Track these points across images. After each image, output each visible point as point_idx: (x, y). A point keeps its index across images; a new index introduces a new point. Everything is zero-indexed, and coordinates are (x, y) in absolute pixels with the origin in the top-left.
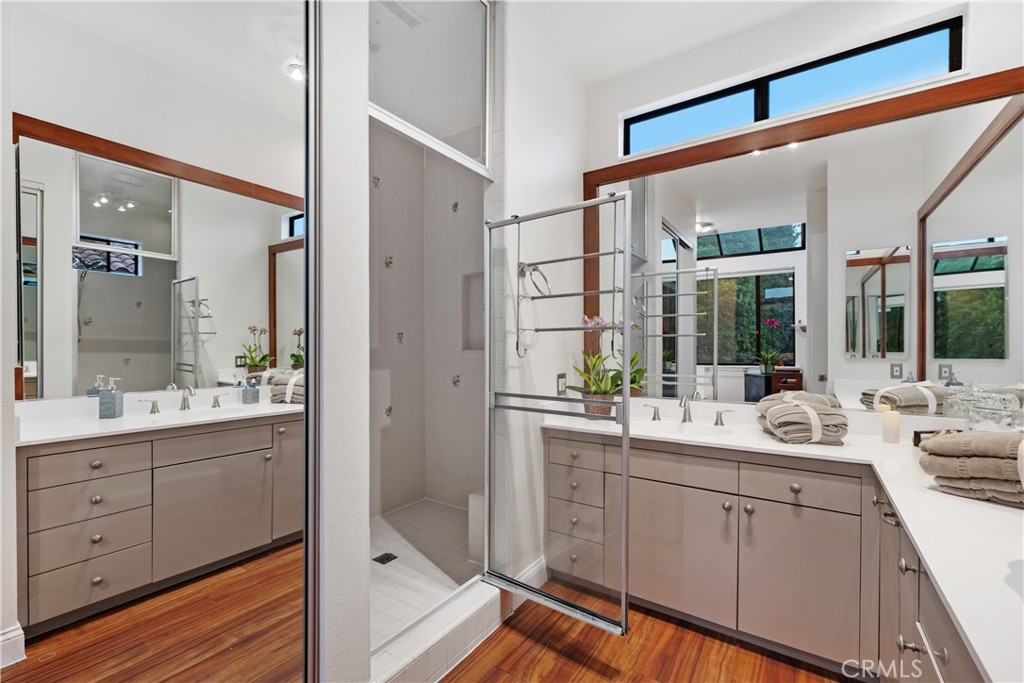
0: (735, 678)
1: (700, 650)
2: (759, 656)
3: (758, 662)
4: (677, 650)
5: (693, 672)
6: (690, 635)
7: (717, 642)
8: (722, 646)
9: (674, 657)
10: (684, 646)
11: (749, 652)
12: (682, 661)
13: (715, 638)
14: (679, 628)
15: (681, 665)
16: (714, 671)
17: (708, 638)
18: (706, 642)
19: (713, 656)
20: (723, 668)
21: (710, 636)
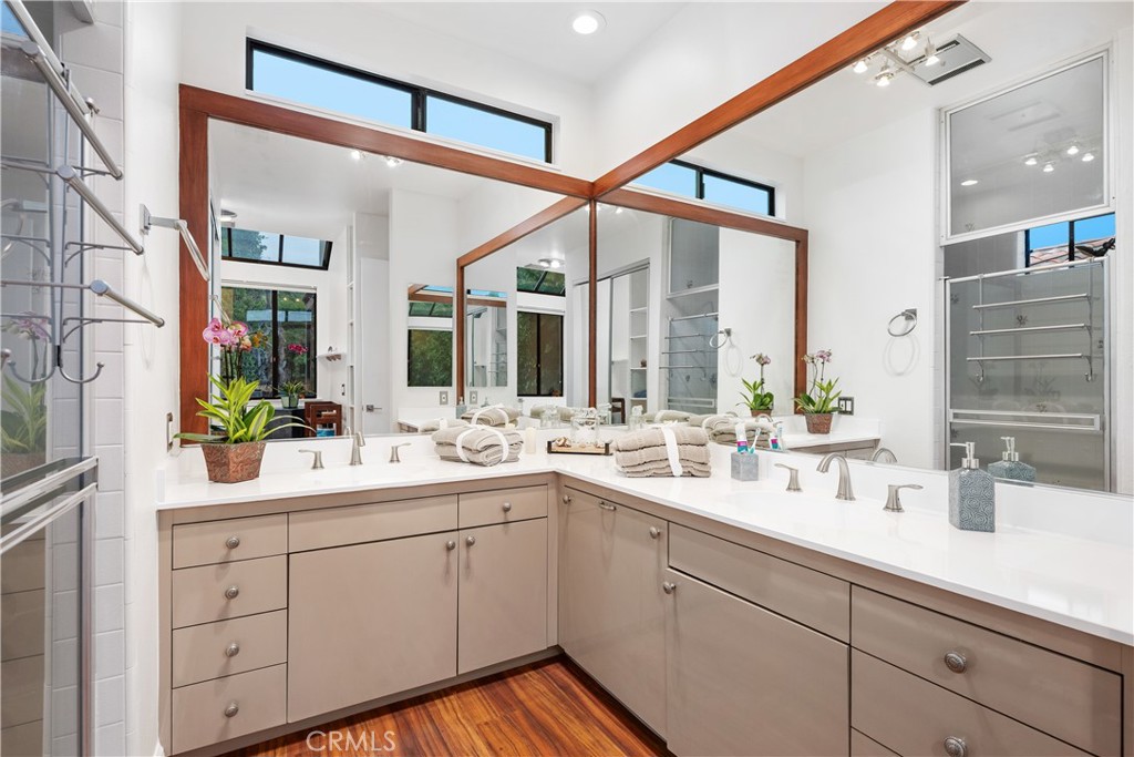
0: (478, 722)
1: (432, 721)
2: (476, 690)
3: (479, 694)
4: (414, 737)
5: (445, 744)
6: (411, 714)
7: (437, 701)
8: (444, 702)
9: (417, 745)
10: (416, 727)
11: (467, 692)
12: (428, 744)
13: (432, 700)
14: (396, 714)
15: (430, 748)
16: (459, 730)
17: (427, 704)
18: (430, 709)
19: (446, 718)
20: (462, 721)
21: (428, 701)
